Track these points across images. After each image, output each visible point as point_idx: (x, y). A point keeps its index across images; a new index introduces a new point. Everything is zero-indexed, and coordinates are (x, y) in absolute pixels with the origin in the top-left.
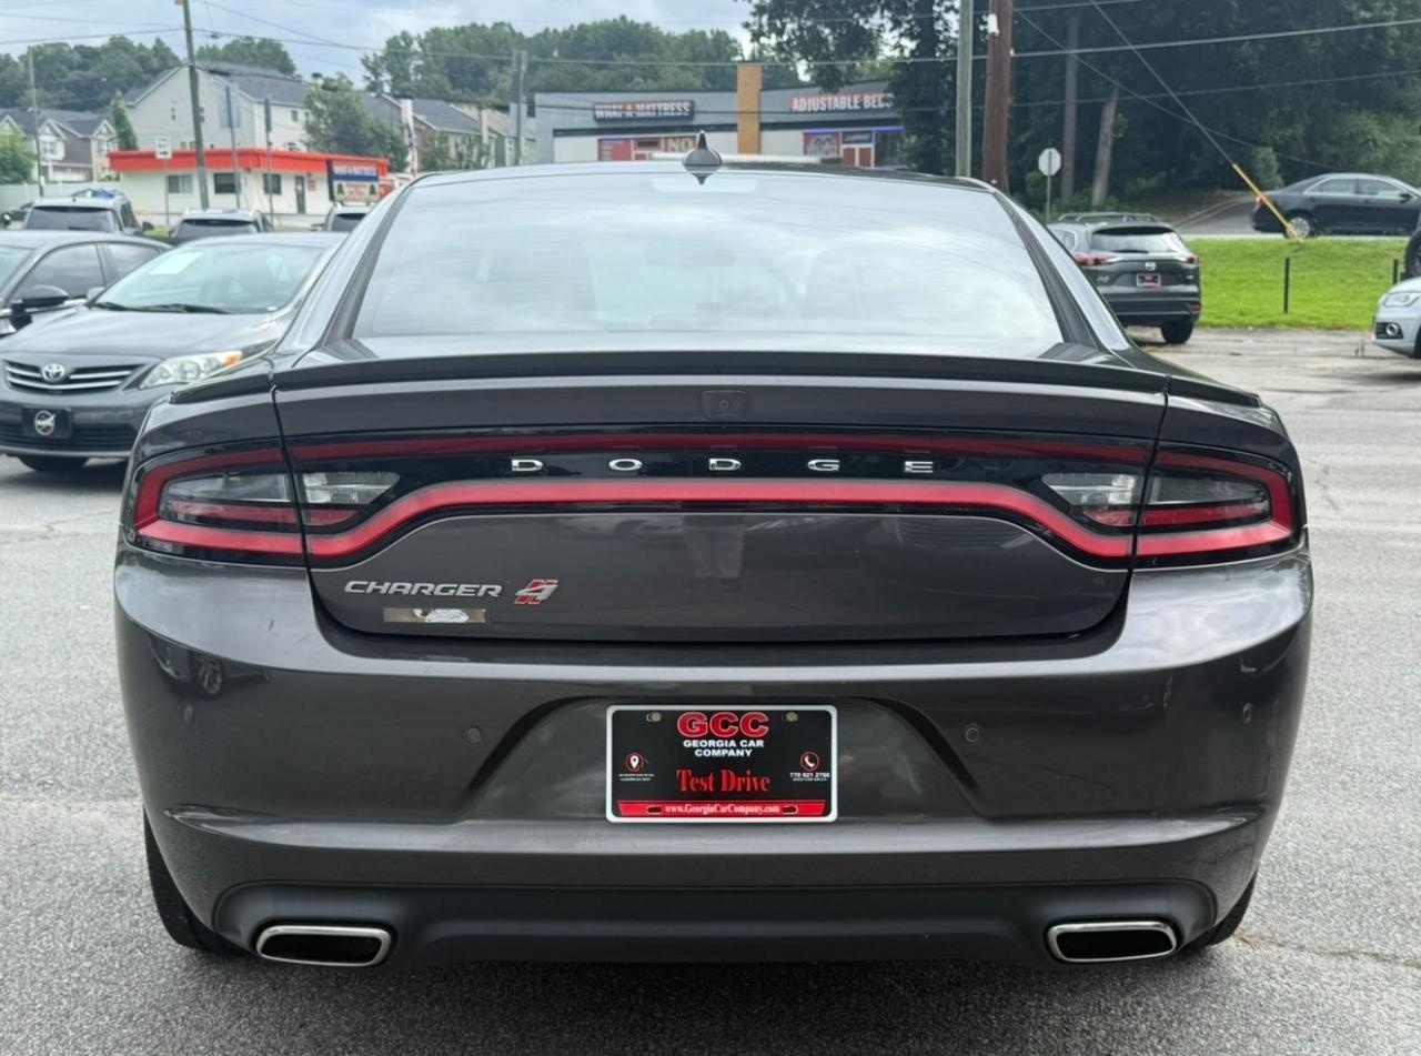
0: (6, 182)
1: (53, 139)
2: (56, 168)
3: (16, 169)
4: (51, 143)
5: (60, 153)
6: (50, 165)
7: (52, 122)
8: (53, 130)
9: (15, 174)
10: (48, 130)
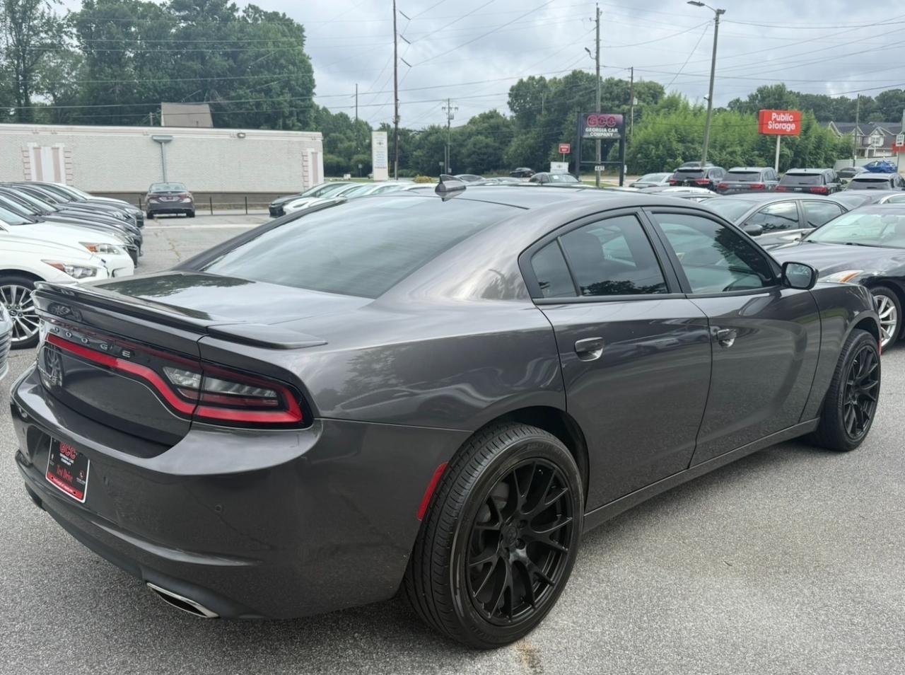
0: (842, 159)
1: (878, 136)
2: (878, 151)
3: (848, 152)
4: (877, 138)
5: (881, 143)
6: (875, 149)
7: (879, 128)
8: (879, 132)
9: (846, 154)
10: (876, 132)
